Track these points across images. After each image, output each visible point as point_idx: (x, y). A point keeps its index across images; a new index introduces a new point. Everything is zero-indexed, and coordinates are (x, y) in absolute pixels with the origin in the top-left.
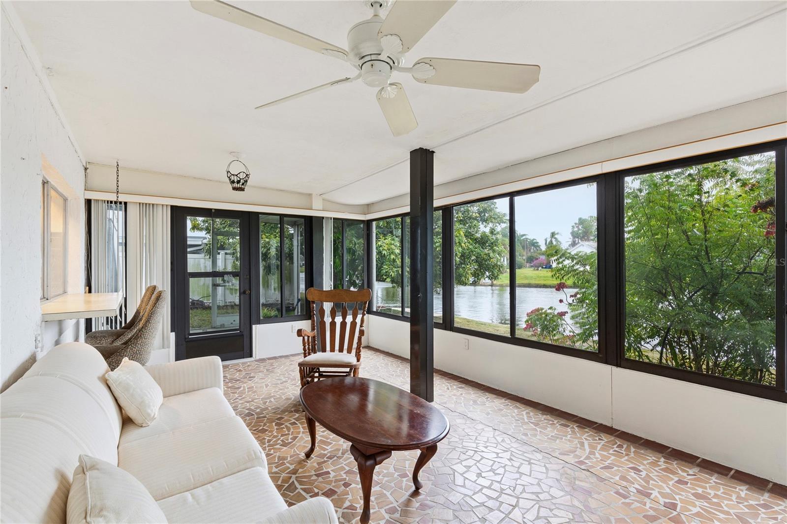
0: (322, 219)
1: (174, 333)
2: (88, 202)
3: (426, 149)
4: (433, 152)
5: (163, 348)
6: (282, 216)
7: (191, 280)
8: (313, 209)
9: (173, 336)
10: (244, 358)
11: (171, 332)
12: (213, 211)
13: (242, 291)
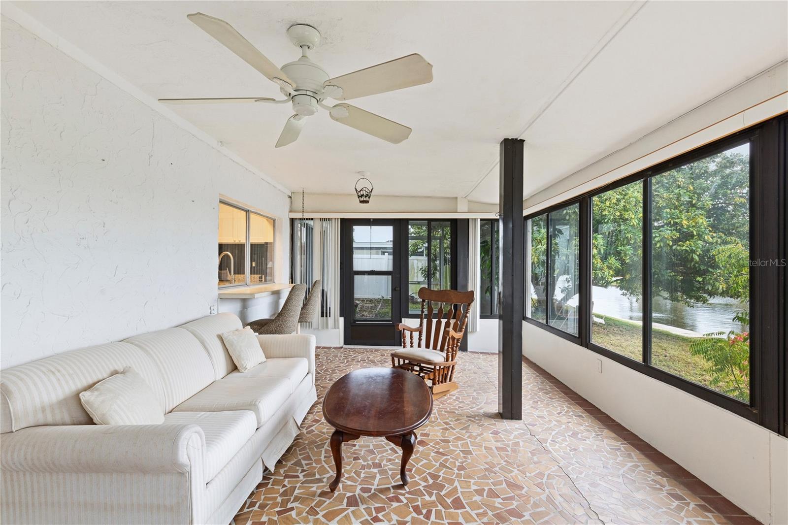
0: (467, 220)
1: (343, 318)
2: (292, 221)
3: (512, 139)
4: (522, 141)
5: (335, 328)
6: (430, 221)
7: (356, 277)
8: (458, 211)
9: (342, 320)
10: (394, 346)
11: (340, 316)
12: (371, 220)
13: (394, 288)
